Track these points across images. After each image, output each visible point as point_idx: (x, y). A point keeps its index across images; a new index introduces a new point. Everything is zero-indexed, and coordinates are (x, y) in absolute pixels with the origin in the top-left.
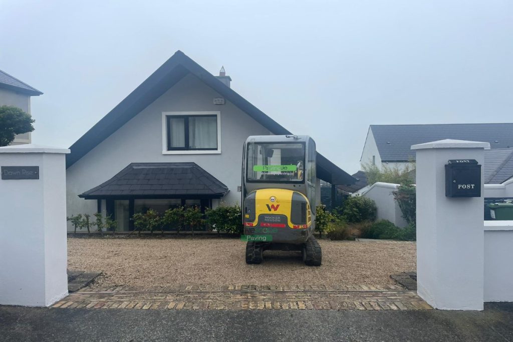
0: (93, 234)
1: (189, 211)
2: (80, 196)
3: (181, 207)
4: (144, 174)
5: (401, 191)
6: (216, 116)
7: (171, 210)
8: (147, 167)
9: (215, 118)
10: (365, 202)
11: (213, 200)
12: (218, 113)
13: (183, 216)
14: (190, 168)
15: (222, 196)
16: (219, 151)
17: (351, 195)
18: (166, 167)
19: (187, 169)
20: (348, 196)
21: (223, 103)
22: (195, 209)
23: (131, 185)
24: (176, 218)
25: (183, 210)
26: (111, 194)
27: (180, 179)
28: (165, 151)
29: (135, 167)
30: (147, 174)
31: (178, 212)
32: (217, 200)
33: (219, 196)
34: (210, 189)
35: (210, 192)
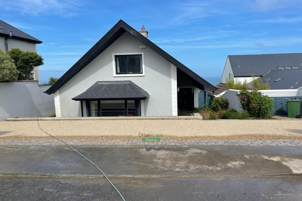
2: (73, 99)
5: (242, 94)
6: (141, 55)
9: (141, 56)
10: (223, 100)
11: (141, 100)
12: (142, 53)
14: (129, 84)
15: (146, 98)
16: (143, 75)
17: (215, 96)
18: (116, 83)
19: (127, 84)
20: (213, 97)
21: (145, 48)
28: (115, 75)
29: (99, 84)
32: (143, 100)
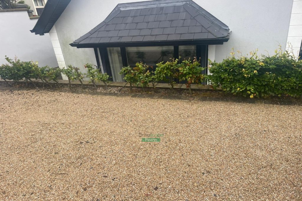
0: (87, 85)
1: (186, 65)
2: (72, 45)
3: (175, 59)
4: (132, 17)
7: (163, 63)
8: (135, 8)
11: (210, 46)
13: (178, 70)
19: (179, 7)
22: (192, 62)
23: (119, 30)
24: (169, 75)
25: (178, 63)
26: (100, 42)
27: (172, 21)
29: (122, 9)
30: (134, 17)
31: (172, 66)
32: (214, 45)
33: (221, 41)
34: (209, 32)
35: (211, 37)
